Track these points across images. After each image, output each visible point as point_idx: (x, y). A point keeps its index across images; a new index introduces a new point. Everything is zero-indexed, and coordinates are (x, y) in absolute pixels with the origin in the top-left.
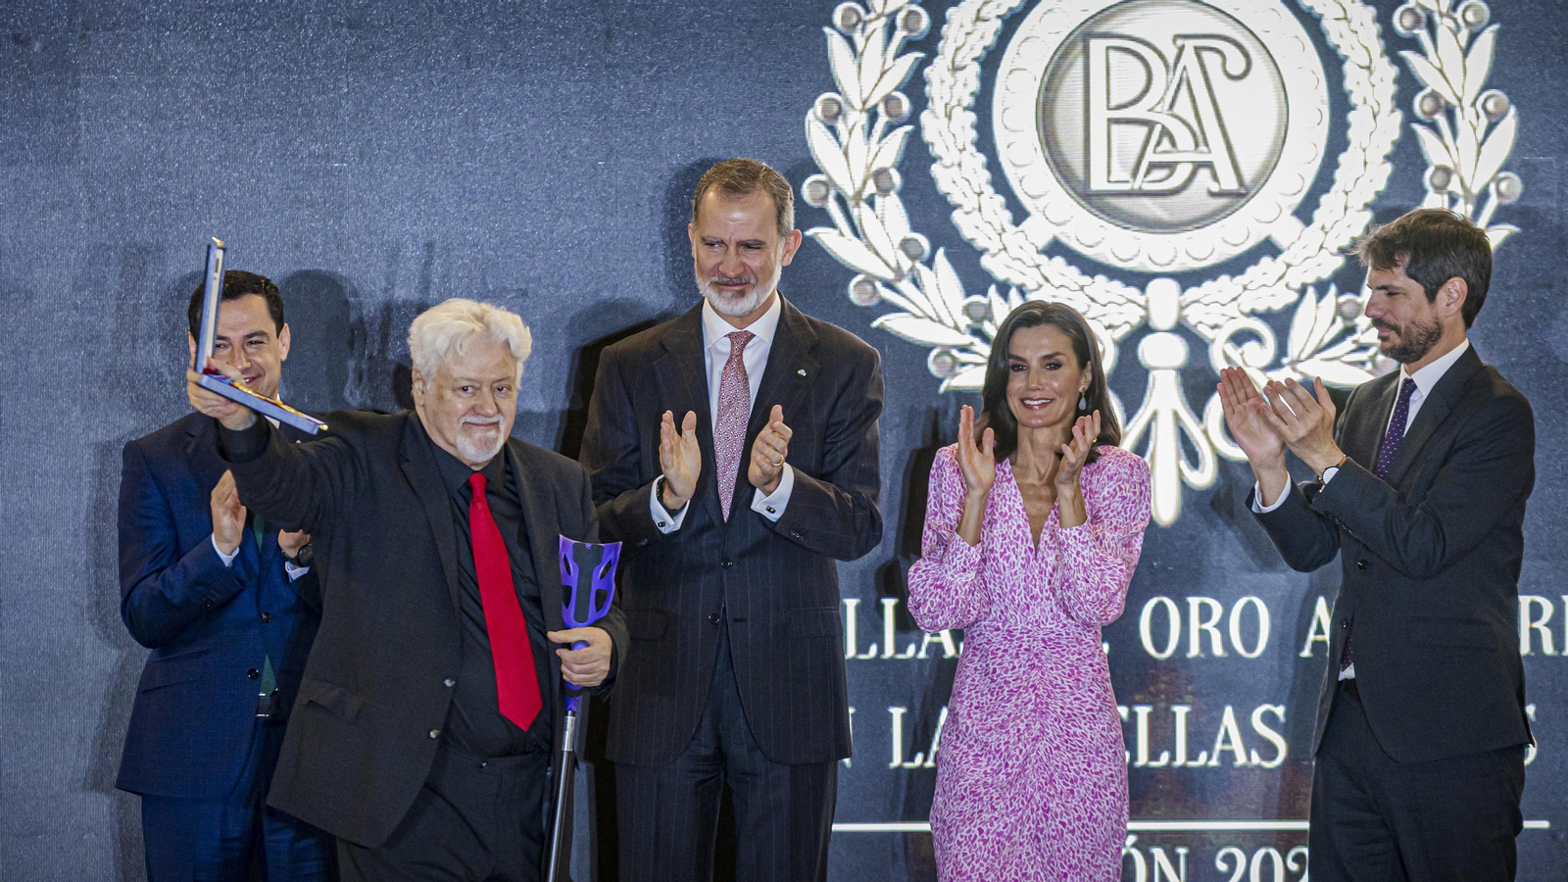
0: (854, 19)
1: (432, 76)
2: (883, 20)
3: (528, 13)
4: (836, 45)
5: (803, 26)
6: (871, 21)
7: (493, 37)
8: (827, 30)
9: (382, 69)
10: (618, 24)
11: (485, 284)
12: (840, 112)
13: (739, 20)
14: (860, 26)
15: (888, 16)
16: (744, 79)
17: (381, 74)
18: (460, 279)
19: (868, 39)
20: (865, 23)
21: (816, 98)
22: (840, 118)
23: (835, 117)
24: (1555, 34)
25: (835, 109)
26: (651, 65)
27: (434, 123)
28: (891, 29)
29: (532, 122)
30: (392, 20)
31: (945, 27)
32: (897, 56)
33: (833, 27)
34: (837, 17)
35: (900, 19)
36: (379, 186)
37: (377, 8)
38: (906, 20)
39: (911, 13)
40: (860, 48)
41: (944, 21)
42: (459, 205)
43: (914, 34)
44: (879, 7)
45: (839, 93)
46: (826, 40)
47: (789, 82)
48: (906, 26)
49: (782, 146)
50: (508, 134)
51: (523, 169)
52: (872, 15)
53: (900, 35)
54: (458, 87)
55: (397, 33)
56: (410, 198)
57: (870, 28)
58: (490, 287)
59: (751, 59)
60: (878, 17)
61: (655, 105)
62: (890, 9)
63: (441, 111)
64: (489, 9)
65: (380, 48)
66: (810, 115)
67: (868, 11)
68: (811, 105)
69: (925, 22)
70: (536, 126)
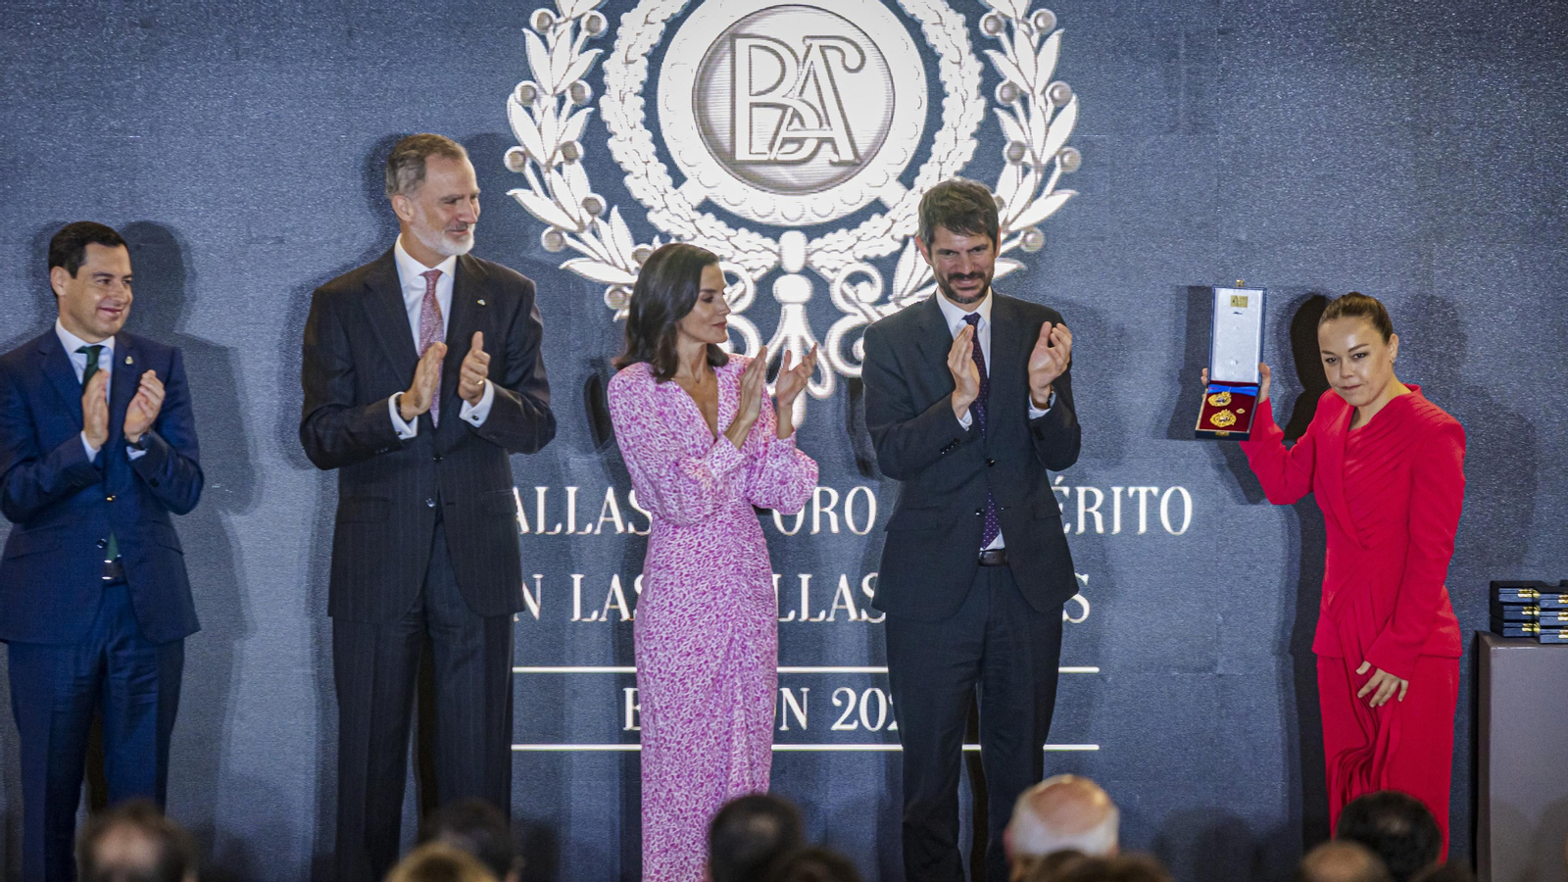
0: (547, 22)
1: (208, 66)
2: (571, 23)
3: (285, 16)
4: (532, 41)
5: (505, 28)
6: (560, 24)
7: (257, 35)
8: (525, 30)
9: (169, 60)
10: (358, 25)
11: (250, 232)
12: (535, 97)
13: (455, 22)
14: (552, 28)
15: (574, 20)
16: (458, 69)
17: (167, 64)
18: (229, 228)
19: (558, 38)
20: (556, 25)
21: (516, 85)
22: (535, 102)
23: (531, 100)
24: (1109, 37)
25: (531, 94)
26: (385, 58)
27: (210, 104)
28: (577, 30)
29: (289, 103)
30: (176, 20)
31: (620, 29)
32: (582, 52)
33: (530, 28)
34: (534, 21)
35: (583, 25)
36: (165, 154)
37: (164, 11)
38: (588, 23)
39: (592, 17)
40: (551, 46)
41: (619, 24)
42: (229, 169)
43: (595, 34)
44: (567, 13)
45: (535, 81)
46: (524, 38)
47: (493, 72)
48: (589, 29)
49: (488, 123)
50: (269, 113)
51: (281, 141)
52: (562, 19)
53: (584, 35)
54: (229, 75)
55: (180, 31)
56: (190, 164)
57: (559, 29)
58: (254, 235)
59: (464, 54)
60: (566, 21)
61: (387, 90)
62: (574, 15)
63: (215, 94)
64: (255, 12)
65: (167, 44)
66: (511, 98)
67: (558, 16)
68: (512, 90)
69: (604, 25)
70: (292, 107)
